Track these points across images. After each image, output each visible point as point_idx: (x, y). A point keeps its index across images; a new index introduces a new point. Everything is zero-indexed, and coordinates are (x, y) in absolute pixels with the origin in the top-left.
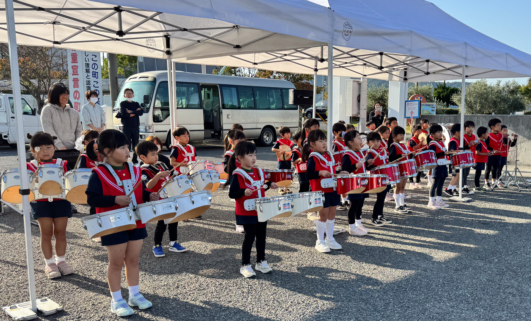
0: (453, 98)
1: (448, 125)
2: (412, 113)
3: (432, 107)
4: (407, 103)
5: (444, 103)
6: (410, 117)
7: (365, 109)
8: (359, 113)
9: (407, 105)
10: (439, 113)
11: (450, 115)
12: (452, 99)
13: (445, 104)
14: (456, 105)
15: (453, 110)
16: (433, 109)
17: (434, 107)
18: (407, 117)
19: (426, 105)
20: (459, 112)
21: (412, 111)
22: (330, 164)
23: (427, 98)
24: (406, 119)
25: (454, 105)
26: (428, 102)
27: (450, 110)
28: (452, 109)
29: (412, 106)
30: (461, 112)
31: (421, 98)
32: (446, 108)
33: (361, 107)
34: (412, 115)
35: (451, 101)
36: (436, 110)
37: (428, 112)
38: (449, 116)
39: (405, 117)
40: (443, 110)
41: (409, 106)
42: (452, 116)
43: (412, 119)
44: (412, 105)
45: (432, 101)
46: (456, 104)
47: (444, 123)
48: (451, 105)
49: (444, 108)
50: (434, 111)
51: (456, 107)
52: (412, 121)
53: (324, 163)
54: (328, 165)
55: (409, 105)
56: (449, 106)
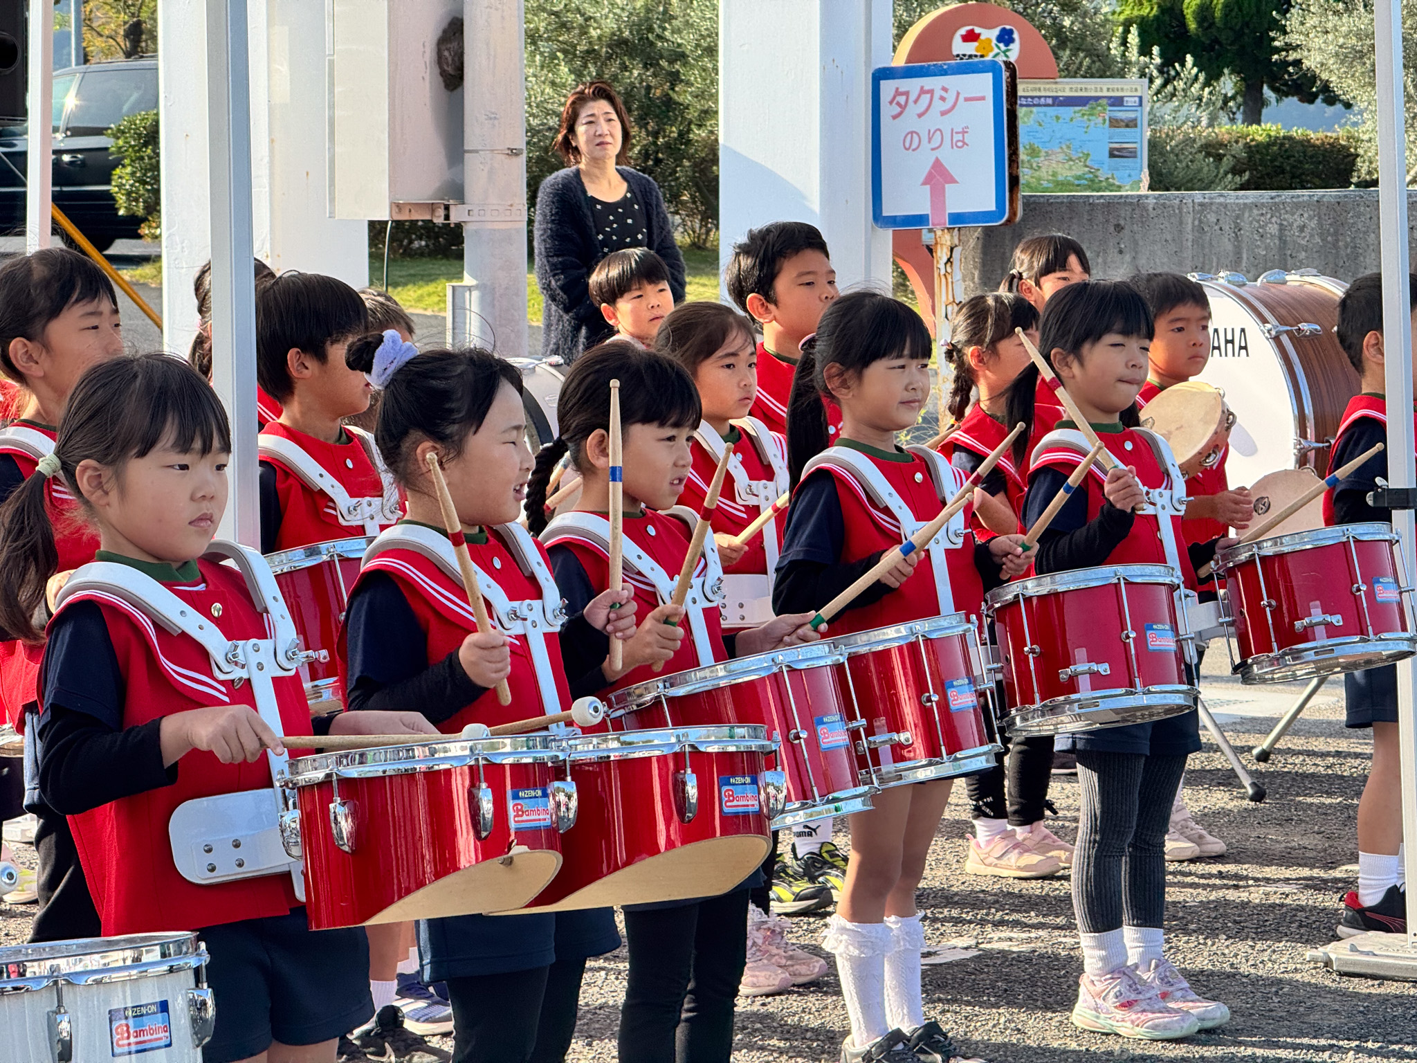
0: (1294, 38)
1: (1276, 290)
2: (938, 177)
3: (1115, 123)
4: (887, 87)
5: (1213, 77)
6: (921, 220)
7: (514, 153)
8: (457, 191)
9: (887, 111)
10: (1180, 174)
11: (1287, 194)
12: (1289, 47)
13: (1228, 84)
14: (1332, 99)
15: (1306, 144)
16: (1125, 137)
17: (1131, 124)
18: (893, 221)
19: (1058, 102)
20: (1362, 167)
21: (937, 164)
22: (254, 659)
23: (1061, 38)
24: (887, 235)
25: (1310, 99)
26: (1071, 72)
27: (1273, 142)
28: (1297, 132)
29: (933, 120)
30: (1379, 163)
31: (1006, 38)
32: (1240, 127)
33: (474, 134)
34: (938, 196)
35: (1285, 64)
36: (1154, 145)
37: (1079, 170)
38: (1275, 208)
39: (878, 217)
40: (1213, 150)
41: (910, 120)
42: (1297, 206)
43: (946, 239)
44: (938, 106)
45: (1104, 67)
46: (1326, 88)
47: (1235, 266)
48: (1281, 93)
49: (1225, 129)
50: (1132, 154)
51: (1330, 110)
52: (942, 254)
53: (197, 656)
54: (237, 674)
55: (913, 110)
56: (1261, 103)
